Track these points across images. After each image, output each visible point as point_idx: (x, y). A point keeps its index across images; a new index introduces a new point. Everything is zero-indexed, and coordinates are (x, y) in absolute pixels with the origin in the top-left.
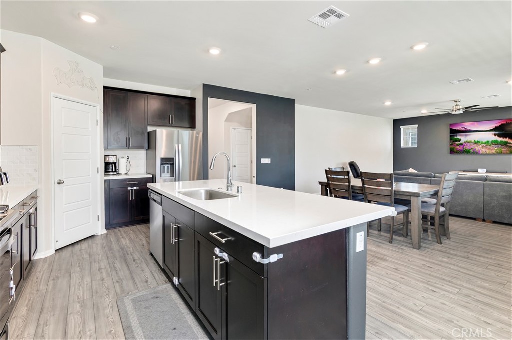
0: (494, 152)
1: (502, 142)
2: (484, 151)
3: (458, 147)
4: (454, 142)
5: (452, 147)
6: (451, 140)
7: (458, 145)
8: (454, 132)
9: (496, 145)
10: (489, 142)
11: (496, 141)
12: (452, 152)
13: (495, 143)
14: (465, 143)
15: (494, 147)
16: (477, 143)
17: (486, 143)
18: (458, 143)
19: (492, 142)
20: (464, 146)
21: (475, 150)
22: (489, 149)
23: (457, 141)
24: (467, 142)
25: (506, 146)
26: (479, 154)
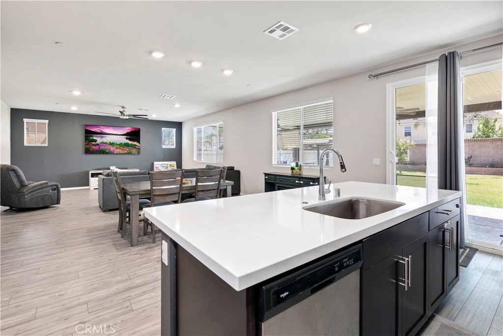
0: (126, 152)
1: (132, 144)
2: (118, 151)
3: (94, 147)
4: (89, 142)
5: (88, 146)
6: (86, 140)
7: (94, 145)
8: (88, 133)
10: (122, 144)
11: (128, 144)
12: (88, 151)
13: (127, 145)
14: (101, 143)
15: (126, 148)
16: (112, 144)
17: (119, 145)
18: (94, 143)
19: (125, 143)
20: (100, 146)
21: (110, 149)
22: (122, 150)
23: (93, 141)
24: (103, 142)
25: (135, 148)
26: (114, 154)
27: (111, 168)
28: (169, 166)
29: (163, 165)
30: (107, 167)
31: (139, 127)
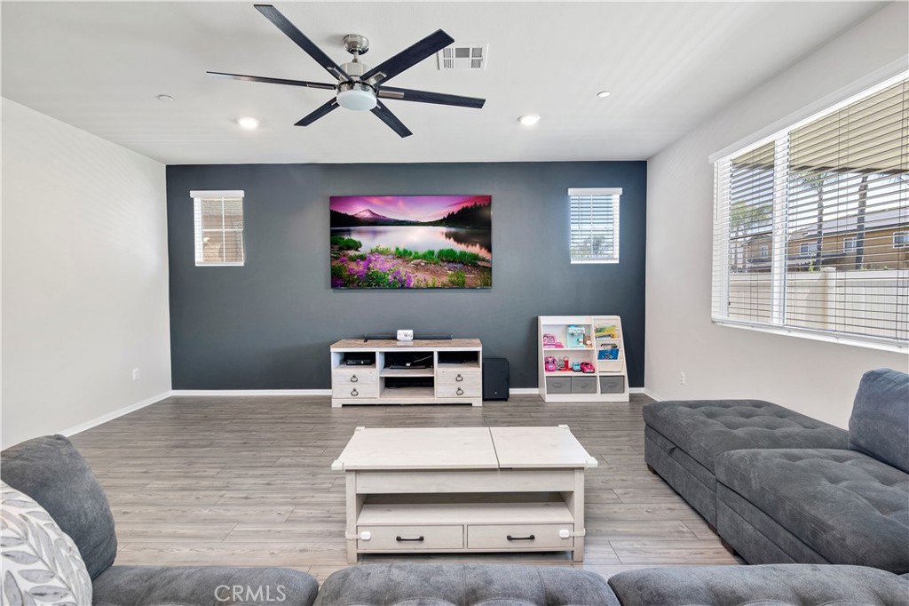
0: (445, 280)
1: (463, 254)
2: (419, 277)
3: (353, 266)
4: (341, 249)
5: (337, 263)
6: (333, 243)
7: (353, 259)
8: (341, 223)
9: (449, 262)
10: (432, 253)
11: (451, 252)
12: (339, 280)
13: (447, 257)
14: (372, 253)
15: (446, 267)
16: (403, 255)
17: (424, 257)
18: (352, 253)
19: (441, 252)
20: (370, 261)
21: (398, 273)
22: (433, 273)
23: (349, 248)
24: (377, 250)
25: (475, 266)
26: (409, 288)
27: (401, 334)
28: (593, 334)
29: (571, 330)
30: (385, 329)
31: (488, 194)
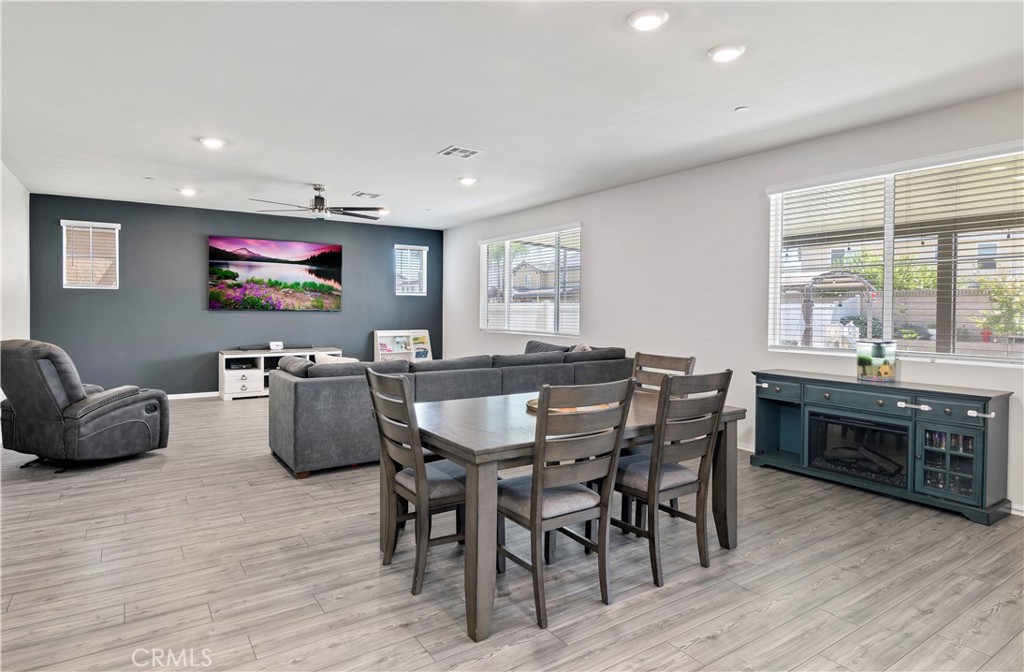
0: (308, 304)
1: (322, 286)
2: (288, 302)
3: (230, 292)
4: (219, 278)
5: (215, 290)
6: (211, 273)
7: (230, 287)
8: (219, 257)
9: (312, 291)
10: (298, 284)
11: (313, 284)
12: (215, 303)
13: (312, 288)
14: (248, 282)
15: (309, 294)
16: (274, 285)
17: (292, 287)
18: (230, 282)
19: (305, 284)
20: (246, 289)
21: (271, 298)
22: (299, 299)
23: (227, 278)
24: (252, 281)
25: (330, 294)
26: (279, 310)
27: (273, 345)
28: (412, 342)
29: (398, 339)
30: (260, 342)
31: (339, 243)
